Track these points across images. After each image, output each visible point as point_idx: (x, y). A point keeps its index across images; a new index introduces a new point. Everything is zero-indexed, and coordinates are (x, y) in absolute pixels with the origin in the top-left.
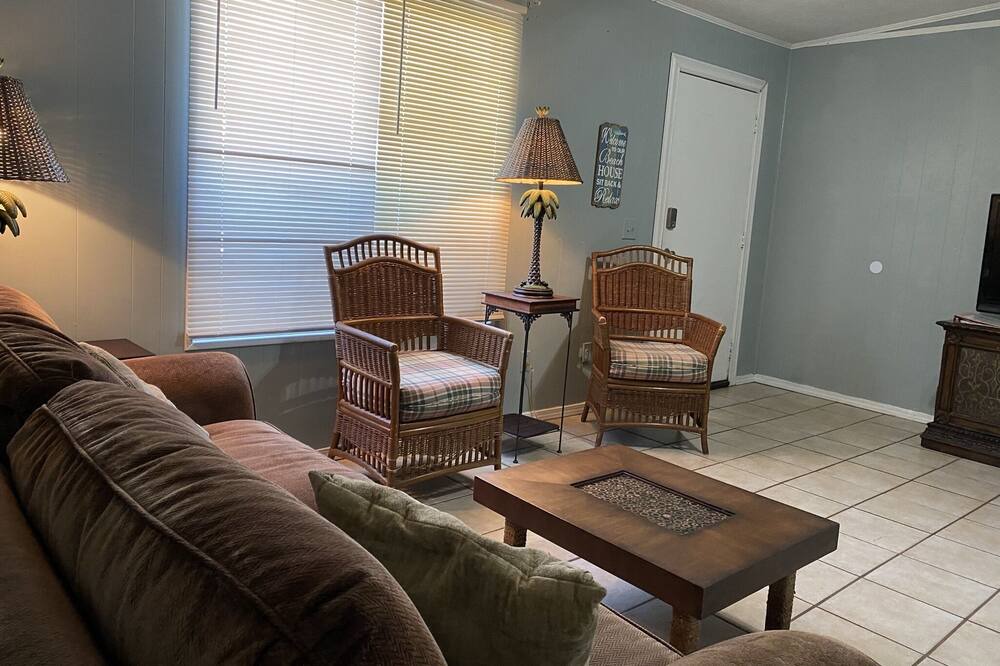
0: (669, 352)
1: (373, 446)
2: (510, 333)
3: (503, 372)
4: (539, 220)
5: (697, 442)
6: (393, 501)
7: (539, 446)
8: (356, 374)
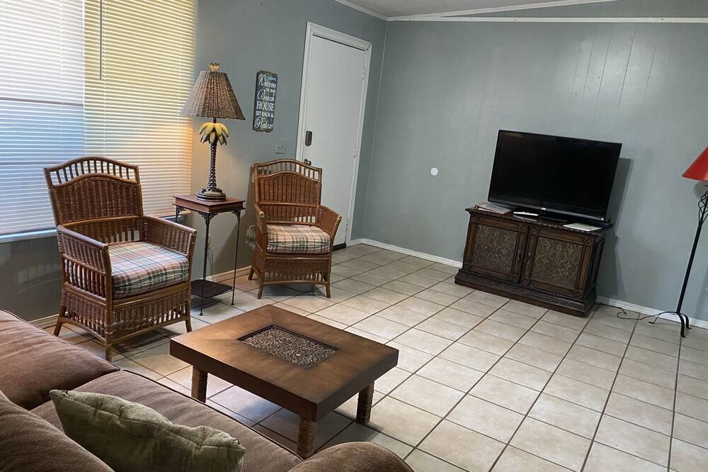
0: (307, 234)
1: (92, 316)
2: (194, 230)
3: (190, 258)
4: (214, 145)
5: (323, 290)
6: (111, 406)
7: (219, 301)
8: (76, 265)
